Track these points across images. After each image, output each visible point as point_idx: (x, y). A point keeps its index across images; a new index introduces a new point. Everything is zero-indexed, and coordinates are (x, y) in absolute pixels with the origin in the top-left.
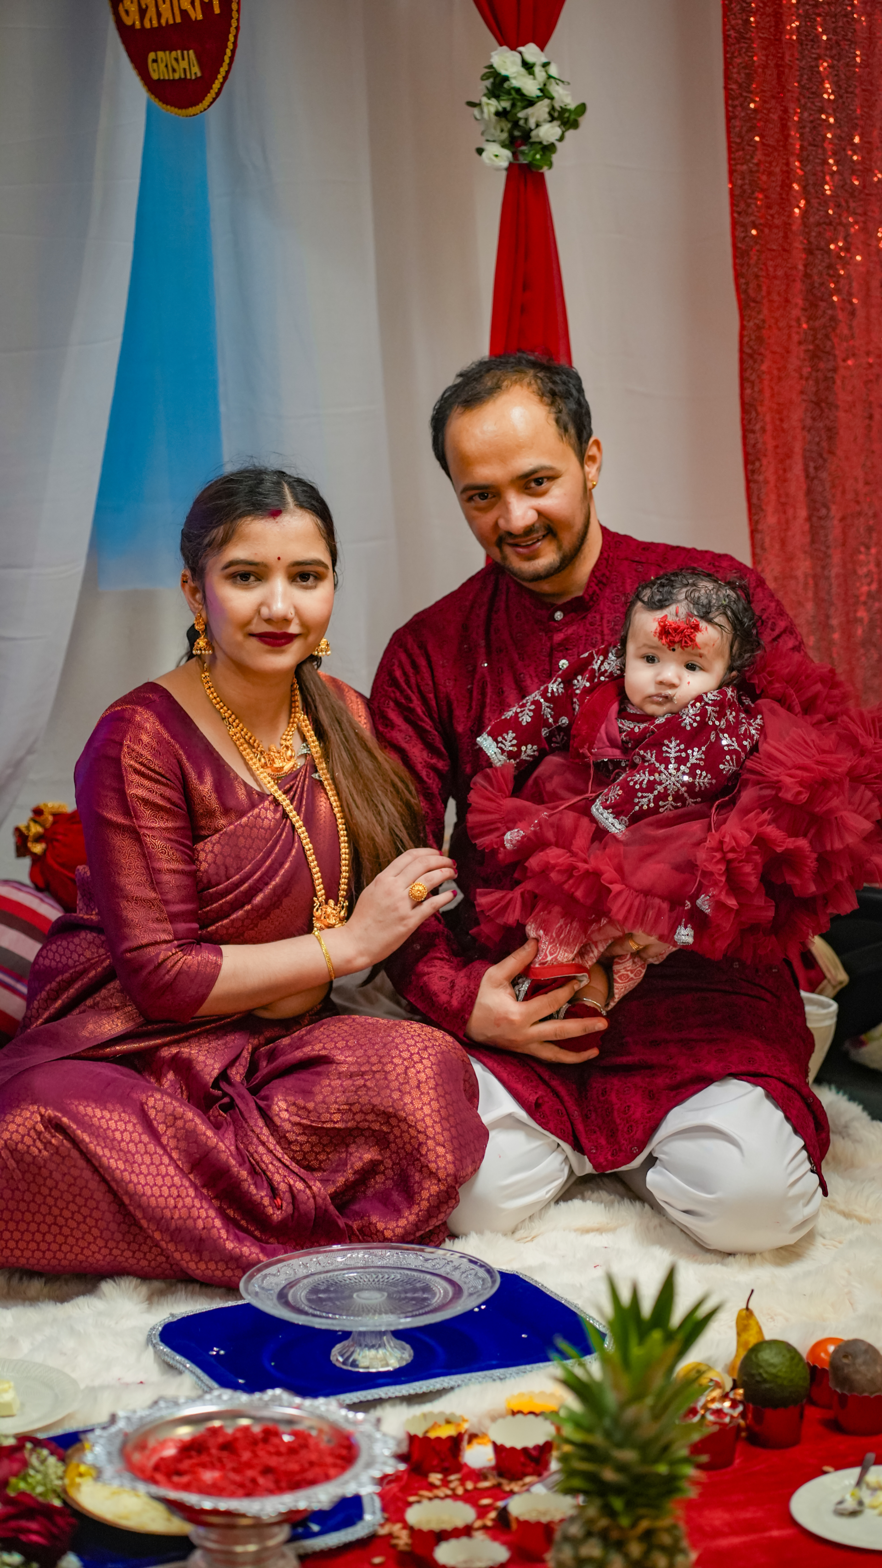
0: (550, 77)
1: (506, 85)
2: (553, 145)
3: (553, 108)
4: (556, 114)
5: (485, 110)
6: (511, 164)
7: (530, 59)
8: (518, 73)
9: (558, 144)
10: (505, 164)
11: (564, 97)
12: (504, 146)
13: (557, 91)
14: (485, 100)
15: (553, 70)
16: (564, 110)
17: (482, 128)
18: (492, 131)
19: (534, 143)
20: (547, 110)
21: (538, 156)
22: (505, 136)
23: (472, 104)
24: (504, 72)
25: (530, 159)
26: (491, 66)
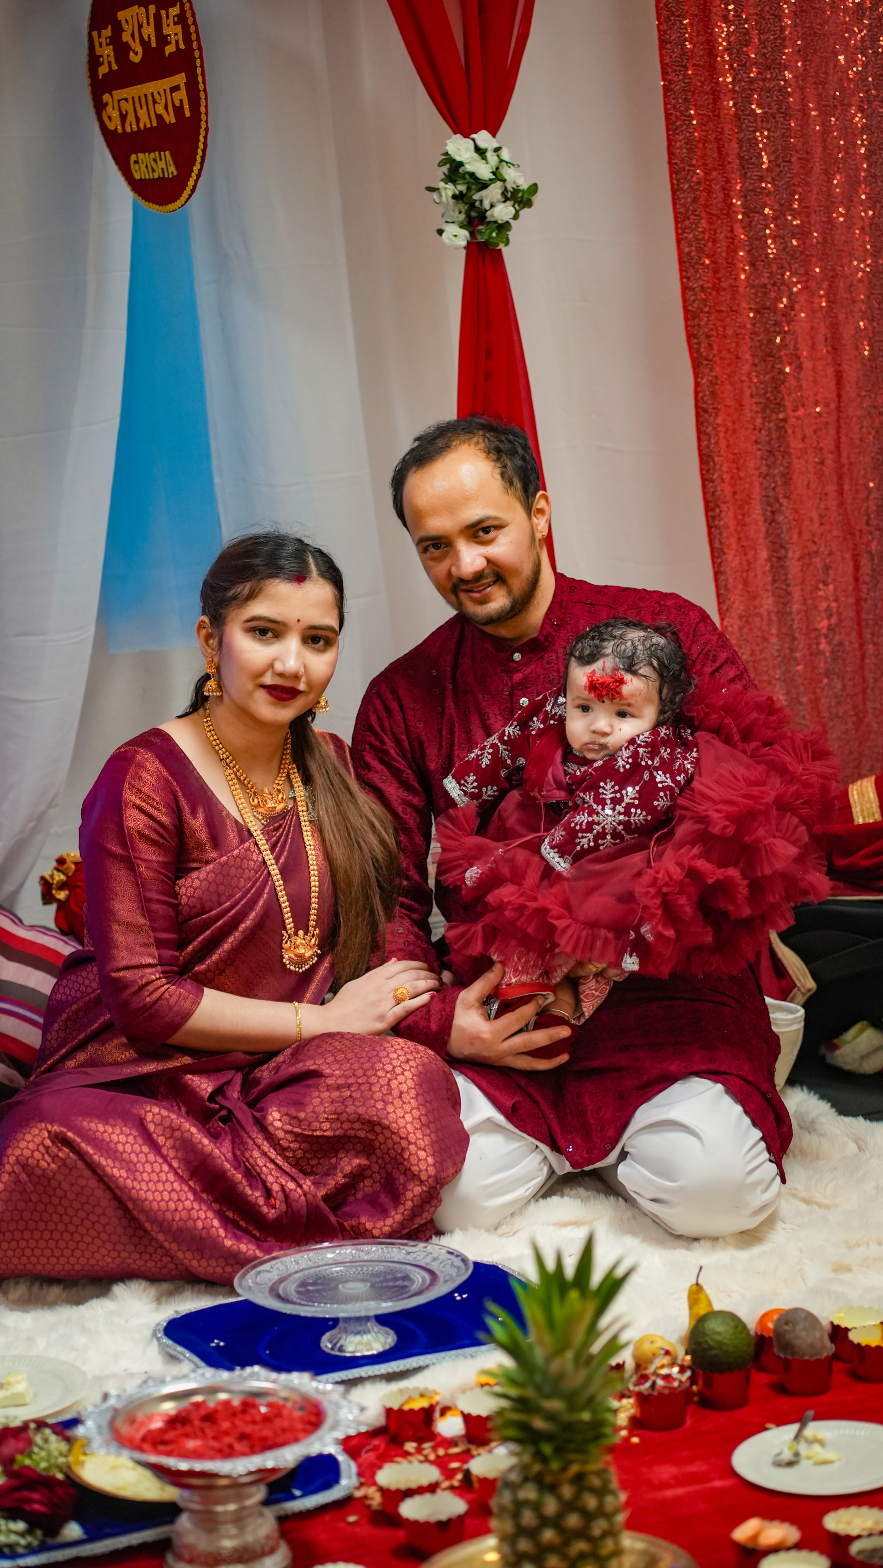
0: (501, 161)
1: (461, 170)
2: (507, 222)
3: (506, 189)
4: (509, 195)
5: (443, 194)
6: (468, 243)
7: (482, 145)
8: (472, 158)
9: (512, 222)
10: (464, 243)
11: (515, 178)
12: (462, 226)
13: (509, 174)
14: (442, 185)
15: (505, 154)
16: (516, 191)
17: (442, 210)
18: (451, 213)
19: (490, 222)
20: (500, 191)
21: (494, 235)
22: (462, 217)
23: (431, 189)
24: (458, 159)
25: (486, 237)
26: (447, 154)
